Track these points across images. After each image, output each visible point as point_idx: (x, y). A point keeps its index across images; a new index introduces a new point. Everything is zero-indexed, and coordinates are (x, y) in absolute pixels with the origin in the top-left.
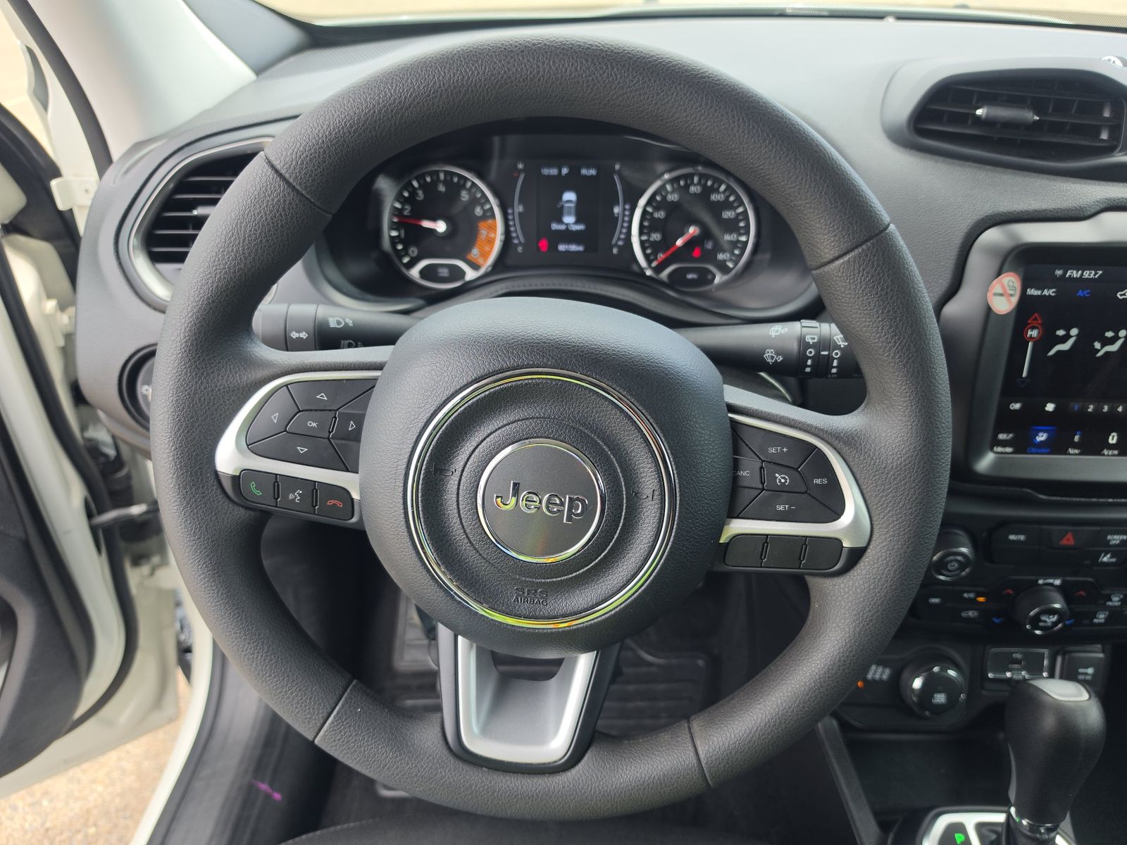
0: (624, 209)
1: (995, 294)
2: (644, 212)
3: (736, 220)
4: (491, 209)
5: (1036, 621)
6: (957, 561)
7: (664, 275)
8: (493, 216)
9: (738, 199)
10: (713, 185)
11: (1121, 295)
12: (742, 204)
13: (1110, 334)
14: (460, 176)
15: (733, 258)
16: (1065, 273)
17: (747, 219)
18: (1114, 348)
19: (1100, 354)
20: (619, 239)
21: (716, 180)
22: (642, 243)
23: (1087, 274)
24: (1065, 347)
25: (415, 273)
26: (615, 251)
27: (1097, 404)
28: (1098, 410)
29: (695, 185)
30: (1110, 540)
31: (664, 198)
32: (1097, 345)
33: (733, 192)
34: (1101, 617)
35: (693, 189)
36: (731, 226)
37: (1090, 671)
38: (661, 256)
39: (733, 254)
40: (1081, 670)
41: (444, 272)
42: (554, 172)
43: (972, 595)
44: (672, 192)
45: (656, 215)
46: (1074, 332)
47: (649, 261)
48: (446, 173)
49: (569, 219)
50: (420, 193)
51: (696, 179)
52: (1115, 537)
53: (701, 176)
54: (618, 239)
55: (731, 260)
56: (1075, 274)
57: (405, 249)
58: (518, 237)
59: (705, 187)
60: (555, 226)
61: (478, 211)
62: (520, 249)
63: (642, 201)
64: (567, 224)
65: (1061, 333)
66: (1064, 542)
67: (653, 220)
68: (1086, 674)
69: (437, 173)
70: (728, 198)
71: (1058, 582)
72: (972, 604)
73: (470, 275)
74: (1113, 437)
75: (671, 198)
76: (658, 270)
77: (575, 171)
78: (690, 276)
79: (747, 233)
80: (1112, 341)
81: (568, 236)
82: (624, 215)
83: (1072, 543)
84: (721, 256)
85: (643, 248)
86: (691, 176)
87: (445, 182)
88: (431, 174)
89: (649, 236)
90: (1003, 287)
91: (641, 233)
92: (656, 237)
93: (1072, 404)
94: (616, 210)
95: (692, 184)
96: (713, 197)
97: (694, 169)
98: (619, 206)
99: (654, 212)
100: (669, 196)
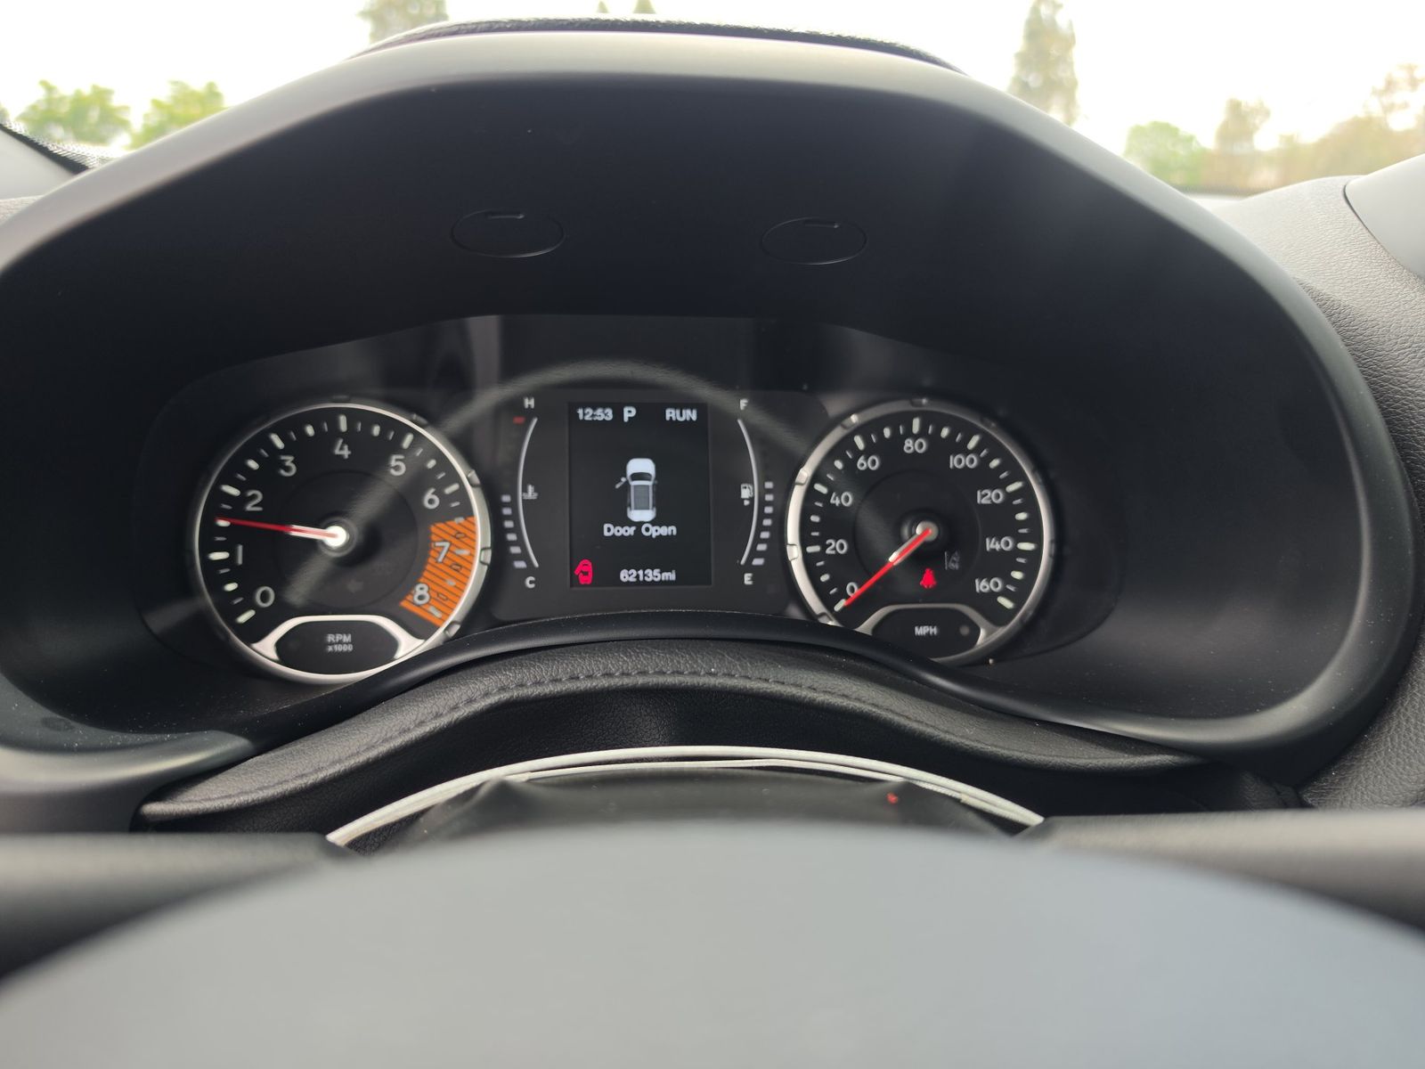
0: (763, 492)
2: (810, 494)
3: (1008, 508)
4: (462, 494)
7: (867, 629)
8: (467, 511)
9: (1009, 463)
10: (952, 436)
12: (1018, 475)
14: (386, 423)
15: (1012, 588)
17: (1032, 507)
20: (754, 554)
21: (957, 425)
22: (808, 560)
25: (266, 649)
26: (748, 579)
29: (915, 437)
31: (850, 465)
33: (997, 451)
35: (910, 446)
36: (1000, 520)
38: (854, 591)
39: (1008, 580)
41: (341, 644)
42: (605, 414)
44: (867, 453)
45: (835, 501)
47: (828, 602)
48: (352, 415)
49: (642, 515)
50: (289, 460)
51: (916, 425)
53: (927, 418)
54: (753, 551)
55: (1005, 593)
57: (246, 592)
58: (524, 556)
59: (934, 440)
60: (610, 530)
61: (430, 500)
62: (529, 582)
63: (805, 473)
64: (639, 525)
67: (829, 510)
69: (332, 415)
70: (984, 462)
73: (408, 647)
75: (863, 464)
76: (851, 617)
77: (651, 413)
78: (922, 630)
79: (1036, 538)
81: (641, 550)
82: (763, 504)
84: (982, 586)
85: (813, 574)
86: (906, 419)
87: (349, 438)
88: (314, 418)
89: (825, 547)
91: (805, 540)
92: (838, 546)
94: (745, 493)
95: (909, 434)
96: (954, 462)
97: (913, 404)
98: (752, 483)
99: (829, 495)
100: (861, 460)
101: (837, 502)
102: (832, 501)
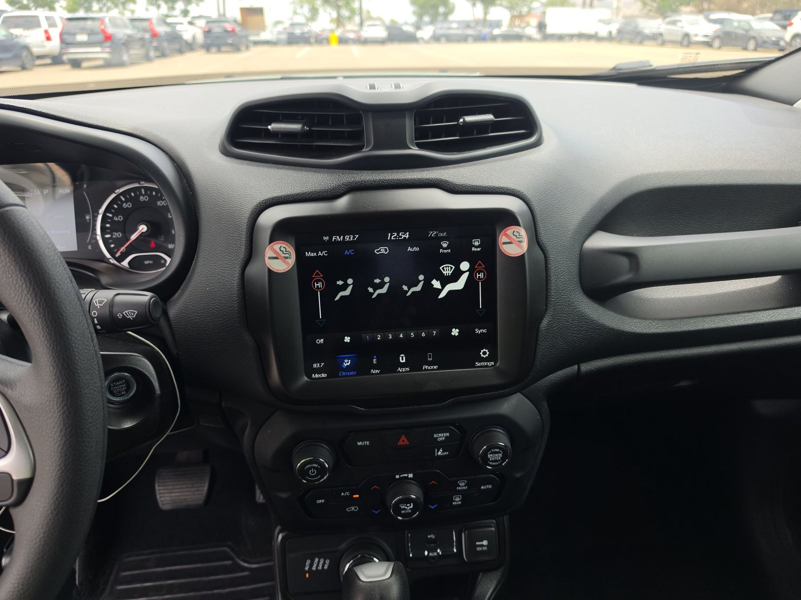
0: (93, 217)
1: (270, 258)
2: (105, 216)
5: (398, 510)
6: (314, 468)
7: (125, 263)
10: (157, 195)
11: (378, 251)
13: (377, 281)
16: (331, 238)
18: (384, 290)
19: (374, 296)
21: (157, 191)
22: (105, 240)
23: (347, 238)
24: (347, 292)
26: (90, 247)
27: (382, 333)
28: (385, 338)
29: (143, 195)
30: (437, 438)
31: (120, 206)
32: (371, 290)
34: (457, 500)
35: (142, 198)
37: (485, 543)
38: (122, 248)
40: (477, 543)
43: (348, 493)
44: (126, 202)
45: (116, 219)
46: (350, 281)
47: (112, 253)
51: (143, 191)
52: (440, 435)
53: (147, 188)
54: (91, 238)
56: (339, 239)
59: (150, 196)
63: (102, 210)
65: (340, 283)
66: (400, 443)
67: (113, 222)
68: (482, 546)
71: (411, 476)
72: (350, 501)
74: (402, 357)
75: (126, 205)
76: (120, 259)
78: (146, 262)
80: (381, 285)
82: (94, 221)
83: (406, 442)
84: (171, 246)
85: (106, 244)
86: (139, 189)
89: (112, 235)
90: (275, 252)
91: (103, 233)
92: (117, 234)
93: (363, 335)
94: (87, 218)
95: (141, 194)
96: (159, 203)
97: (140, 184)
98: (90, 214)
99: (113, 217)
100: (124, 204)
101: (117, 219)
102: (115, 219)
